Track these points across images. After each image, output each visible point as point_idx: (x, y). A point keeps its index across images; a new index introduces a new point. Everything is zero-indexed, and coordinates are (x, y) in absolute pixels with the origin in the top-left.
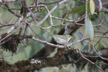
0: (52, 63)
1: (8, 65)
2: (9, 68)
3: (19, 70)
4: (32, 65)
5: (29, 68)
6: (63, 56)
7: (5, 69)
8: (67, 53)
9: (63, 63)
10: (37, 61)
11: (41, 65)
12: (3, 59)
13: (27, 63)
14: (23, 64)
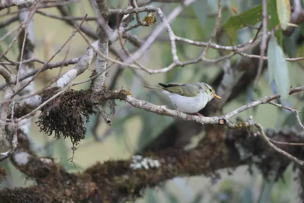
0: (193, 165)
1: (68, 174)
2: (69, 184)
3: (97, 188)
4: (135, 173)
5: (127, 181)
6: (223, 144)
7: (58, 187)
8: (234, 135)
9: (223, 165)
10: (150, 160)
11: (159, 173)
12: (52, 159)
13: (121, 167)
14: (108, 171)
